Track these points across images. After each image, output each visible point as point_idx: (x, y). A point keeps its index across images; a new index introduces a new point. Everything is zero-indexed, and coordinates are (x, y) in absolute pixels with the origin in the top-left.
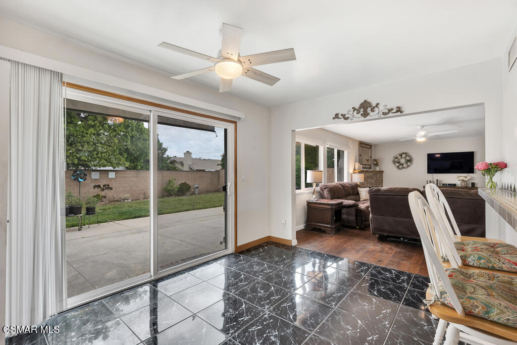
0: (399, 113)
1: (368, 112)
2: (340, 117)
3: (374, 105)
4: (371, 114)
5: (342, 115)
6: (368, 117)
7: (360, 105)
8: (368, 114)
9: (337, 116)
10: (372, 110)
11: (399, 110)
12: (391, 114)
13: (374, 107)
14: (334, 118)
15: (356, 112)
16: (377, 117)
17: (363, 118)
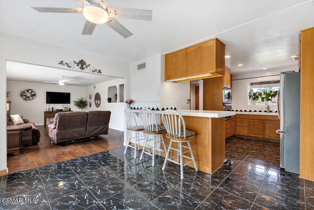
0: (100, 73)
1: (84, 67)
2: (64, 63)
3: (87, 64)
4: (86, 69)
5: (66, 63)
6: (84, 71)
7: (79, 61)
8: (84, 68)
9: (61, 63)
10: (86, 67)
11: (100, 72)
12: (96, 73)
13: (88, 66)
14: (59, 64)
15: (76, 65)
16: (89, 72)
17: (80, 70)
